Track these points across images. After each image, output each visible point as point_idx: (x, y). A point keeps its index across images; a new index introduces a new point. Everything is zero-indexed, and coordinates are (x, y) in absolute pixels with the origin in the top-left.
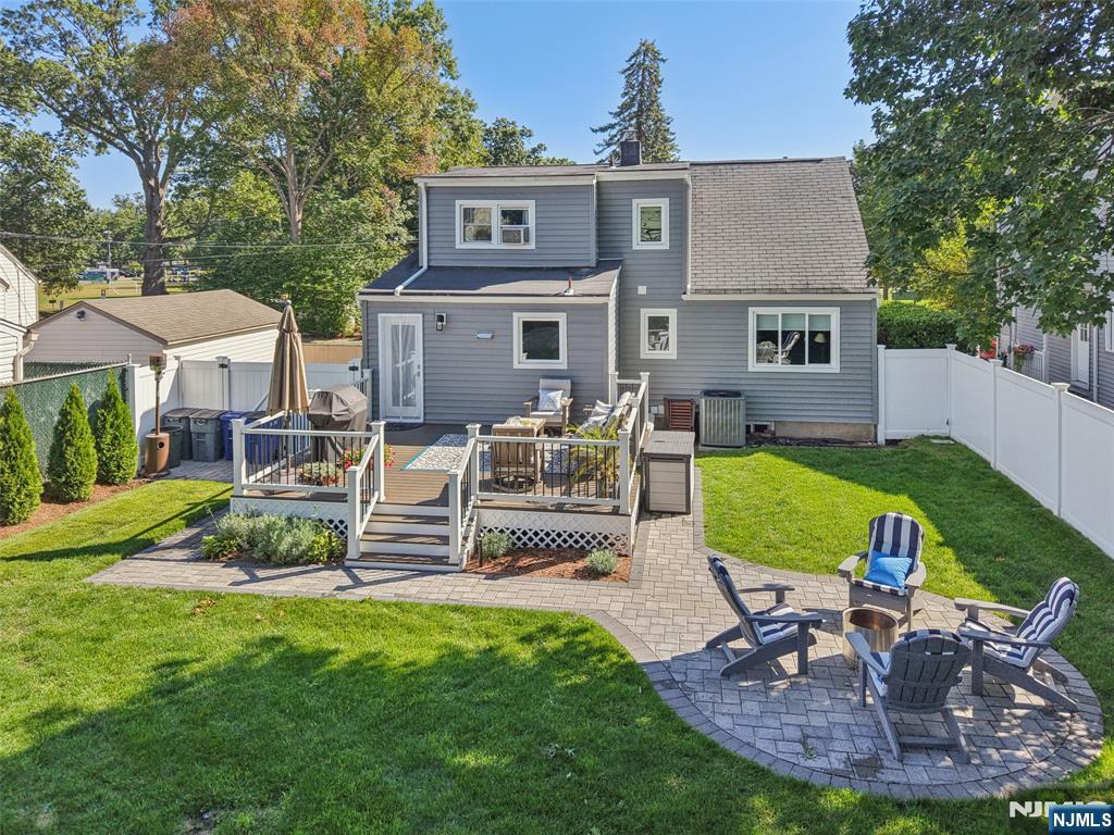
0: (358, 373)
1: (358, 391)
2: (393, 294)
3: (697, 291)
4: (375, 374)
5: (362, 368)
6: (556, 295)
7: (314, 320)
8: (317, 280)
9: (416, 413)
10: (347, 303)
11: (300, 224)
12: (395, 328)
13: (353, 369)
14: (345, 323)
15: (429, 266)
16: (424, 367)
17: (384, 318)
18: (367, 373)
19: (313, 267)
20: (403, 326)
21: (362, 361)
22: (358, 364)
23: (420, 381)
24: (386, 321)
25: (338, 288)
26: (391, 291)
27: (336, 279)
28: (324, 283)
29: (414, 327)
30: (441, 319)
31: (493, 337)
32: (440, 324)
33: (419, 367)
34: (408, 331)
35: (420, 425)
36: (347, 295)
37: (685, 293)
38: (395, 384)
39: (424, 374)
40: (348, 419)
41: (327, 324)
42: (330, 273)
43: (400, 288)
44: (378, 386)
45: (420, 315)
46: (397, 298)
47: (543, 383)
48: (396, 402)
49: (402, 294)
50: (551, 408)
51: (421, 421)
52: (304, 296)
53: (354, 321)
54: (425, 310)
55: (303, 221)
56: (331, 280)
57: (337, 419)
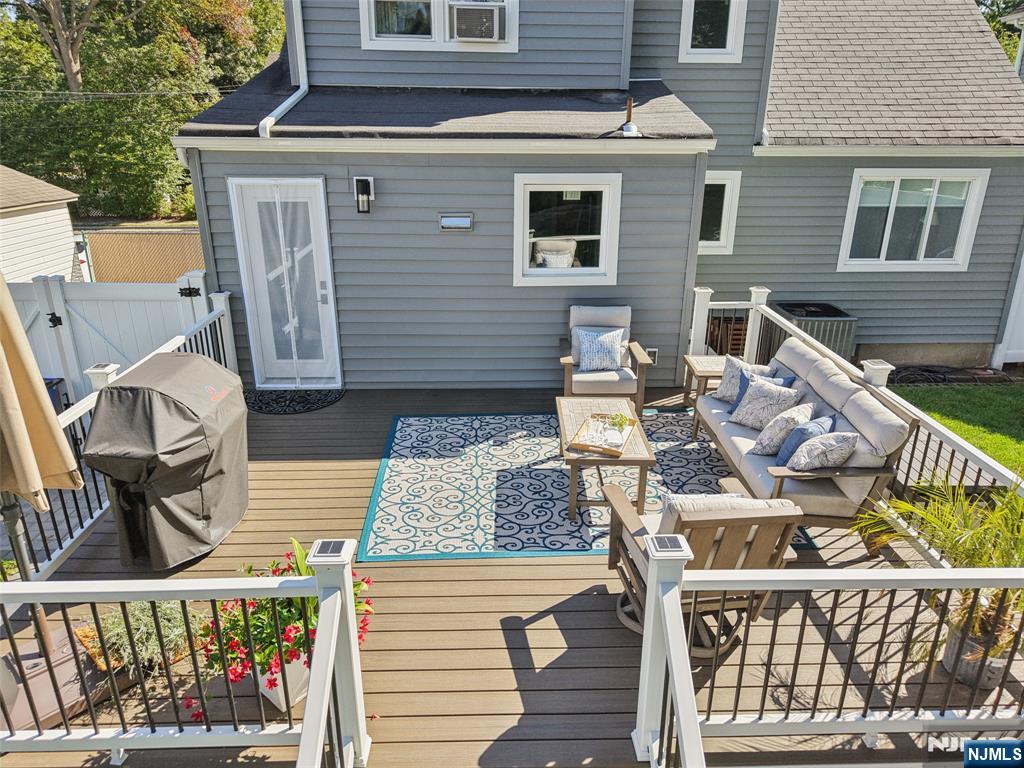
0: (200, 301)
1: (211, 361)
2: (255, 134)
3: (777, 141)
4: (236, 303)
5: (208, 293)
6: (605, 136)
7: (118, 199)
8: (114, 148)
9: (324, 371)
10: (157, 177)
11: (79, 76)
12: (266, 209)
13: (190, 292)
14: (158, 201)
15: (310, 87)
16: (336, 287)
17: (240, 187)
18: (221, 302)
19: (106, 134)
20: (285, 205)
21: (205, 277)
22: (198, 282)
23: (328, 315)
24: (245, 195)
25: (143, 159)
26: (252, 128)
27: (139, 148)
28: (123, 152)
29: (306, 204)
30: (364, 188)
31: (473, 224)
32: (363, 198)
33: (323, 285)
34: (295, 212)
35: (337, 396)
36: (156, 167)
37: (758, 144)
38: (279, 318)
39: (337, 300)
40: (204, 452)
41: (136, 203)
42: (129, 138)
43: (268, 123)
44: (245, 324)
45: (319, 181)
46: (266, 144)
47: (577, 313)
48: (283, 352)
49: (275, 134)
50: (606, 364)
51: (337, 385)
52: (100, 167)
53: (169, 200)
54: (329, 170)
55: (83, 72)
56: (132, 150)
57: (172, 461)
